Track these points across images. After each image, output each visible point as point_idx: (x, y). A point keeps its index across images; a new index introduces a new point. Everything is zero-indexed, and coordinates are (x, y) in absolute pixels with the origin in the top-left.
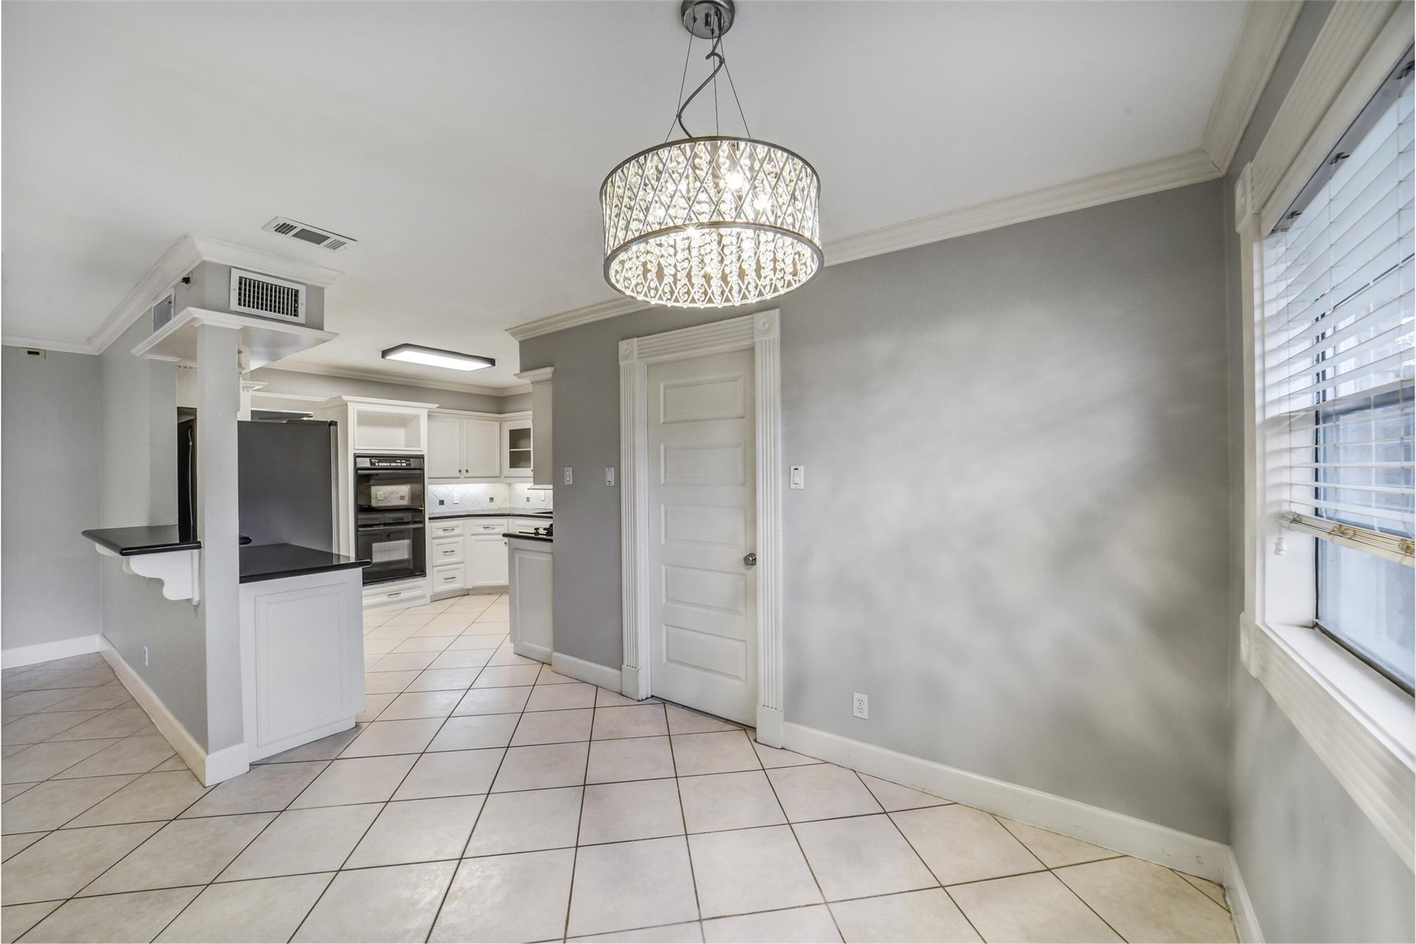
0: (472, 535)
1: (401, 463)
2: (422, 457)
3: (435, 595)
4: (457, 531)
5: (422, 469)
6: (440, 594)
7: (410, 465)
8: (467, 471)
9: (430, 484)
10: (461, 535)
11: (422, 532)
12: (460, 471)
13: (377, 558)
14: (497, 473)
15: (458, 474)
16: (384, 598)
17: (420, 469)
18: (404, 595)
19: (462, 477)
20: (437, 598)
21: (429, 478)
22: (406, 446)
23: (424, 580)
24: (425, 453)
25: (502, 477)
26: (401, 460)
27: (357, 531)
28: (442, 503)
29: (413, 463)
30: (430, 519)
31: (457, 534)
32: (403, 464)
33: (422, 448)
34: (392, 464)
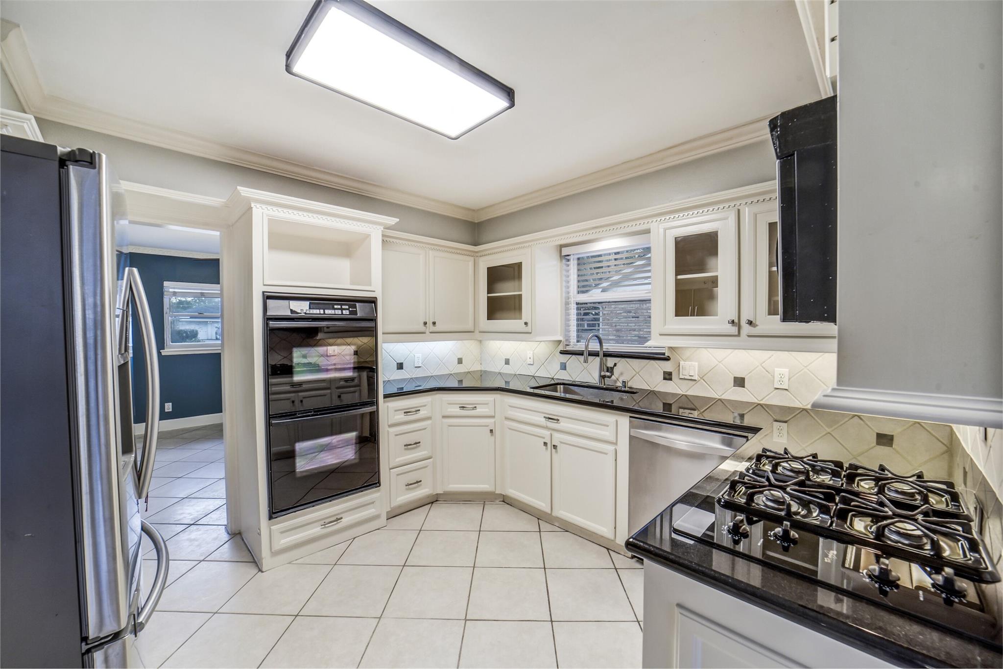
0: (444, 417)
1: (342, 309)
2: (373, 301)
3: (393, 509)
4: (423, 413)
5: (374, 320)
6: (400, 507)
7: (355, 313)
8: (434, 323)
9: (384, 342)
10: (429, 418)
11: (374, 418)
12: (425, 323)
13: (302, 465)
14: (469, 326)
15: (422, 328)
16: (316, 530)
17: (372, 320)
18: (347, 520)
19: (427, 332)
20: (394, 514)
21: (383, 333)
22: (352, 284)
23: (379, 491)
24: (378, 294)
25: (477, 331)
26: (341, 305)
27: (268, 425)
28: (400, 366)
29: (361, 310)
30: (386, 396)
31: (423, 416)
32: (344, 312)
33: (374, 288)
34: (327, 312)
